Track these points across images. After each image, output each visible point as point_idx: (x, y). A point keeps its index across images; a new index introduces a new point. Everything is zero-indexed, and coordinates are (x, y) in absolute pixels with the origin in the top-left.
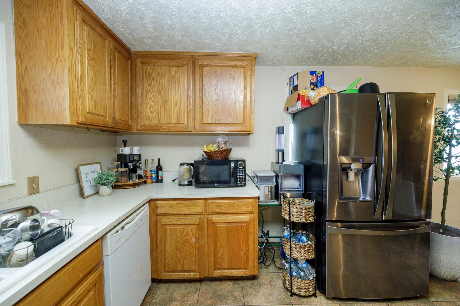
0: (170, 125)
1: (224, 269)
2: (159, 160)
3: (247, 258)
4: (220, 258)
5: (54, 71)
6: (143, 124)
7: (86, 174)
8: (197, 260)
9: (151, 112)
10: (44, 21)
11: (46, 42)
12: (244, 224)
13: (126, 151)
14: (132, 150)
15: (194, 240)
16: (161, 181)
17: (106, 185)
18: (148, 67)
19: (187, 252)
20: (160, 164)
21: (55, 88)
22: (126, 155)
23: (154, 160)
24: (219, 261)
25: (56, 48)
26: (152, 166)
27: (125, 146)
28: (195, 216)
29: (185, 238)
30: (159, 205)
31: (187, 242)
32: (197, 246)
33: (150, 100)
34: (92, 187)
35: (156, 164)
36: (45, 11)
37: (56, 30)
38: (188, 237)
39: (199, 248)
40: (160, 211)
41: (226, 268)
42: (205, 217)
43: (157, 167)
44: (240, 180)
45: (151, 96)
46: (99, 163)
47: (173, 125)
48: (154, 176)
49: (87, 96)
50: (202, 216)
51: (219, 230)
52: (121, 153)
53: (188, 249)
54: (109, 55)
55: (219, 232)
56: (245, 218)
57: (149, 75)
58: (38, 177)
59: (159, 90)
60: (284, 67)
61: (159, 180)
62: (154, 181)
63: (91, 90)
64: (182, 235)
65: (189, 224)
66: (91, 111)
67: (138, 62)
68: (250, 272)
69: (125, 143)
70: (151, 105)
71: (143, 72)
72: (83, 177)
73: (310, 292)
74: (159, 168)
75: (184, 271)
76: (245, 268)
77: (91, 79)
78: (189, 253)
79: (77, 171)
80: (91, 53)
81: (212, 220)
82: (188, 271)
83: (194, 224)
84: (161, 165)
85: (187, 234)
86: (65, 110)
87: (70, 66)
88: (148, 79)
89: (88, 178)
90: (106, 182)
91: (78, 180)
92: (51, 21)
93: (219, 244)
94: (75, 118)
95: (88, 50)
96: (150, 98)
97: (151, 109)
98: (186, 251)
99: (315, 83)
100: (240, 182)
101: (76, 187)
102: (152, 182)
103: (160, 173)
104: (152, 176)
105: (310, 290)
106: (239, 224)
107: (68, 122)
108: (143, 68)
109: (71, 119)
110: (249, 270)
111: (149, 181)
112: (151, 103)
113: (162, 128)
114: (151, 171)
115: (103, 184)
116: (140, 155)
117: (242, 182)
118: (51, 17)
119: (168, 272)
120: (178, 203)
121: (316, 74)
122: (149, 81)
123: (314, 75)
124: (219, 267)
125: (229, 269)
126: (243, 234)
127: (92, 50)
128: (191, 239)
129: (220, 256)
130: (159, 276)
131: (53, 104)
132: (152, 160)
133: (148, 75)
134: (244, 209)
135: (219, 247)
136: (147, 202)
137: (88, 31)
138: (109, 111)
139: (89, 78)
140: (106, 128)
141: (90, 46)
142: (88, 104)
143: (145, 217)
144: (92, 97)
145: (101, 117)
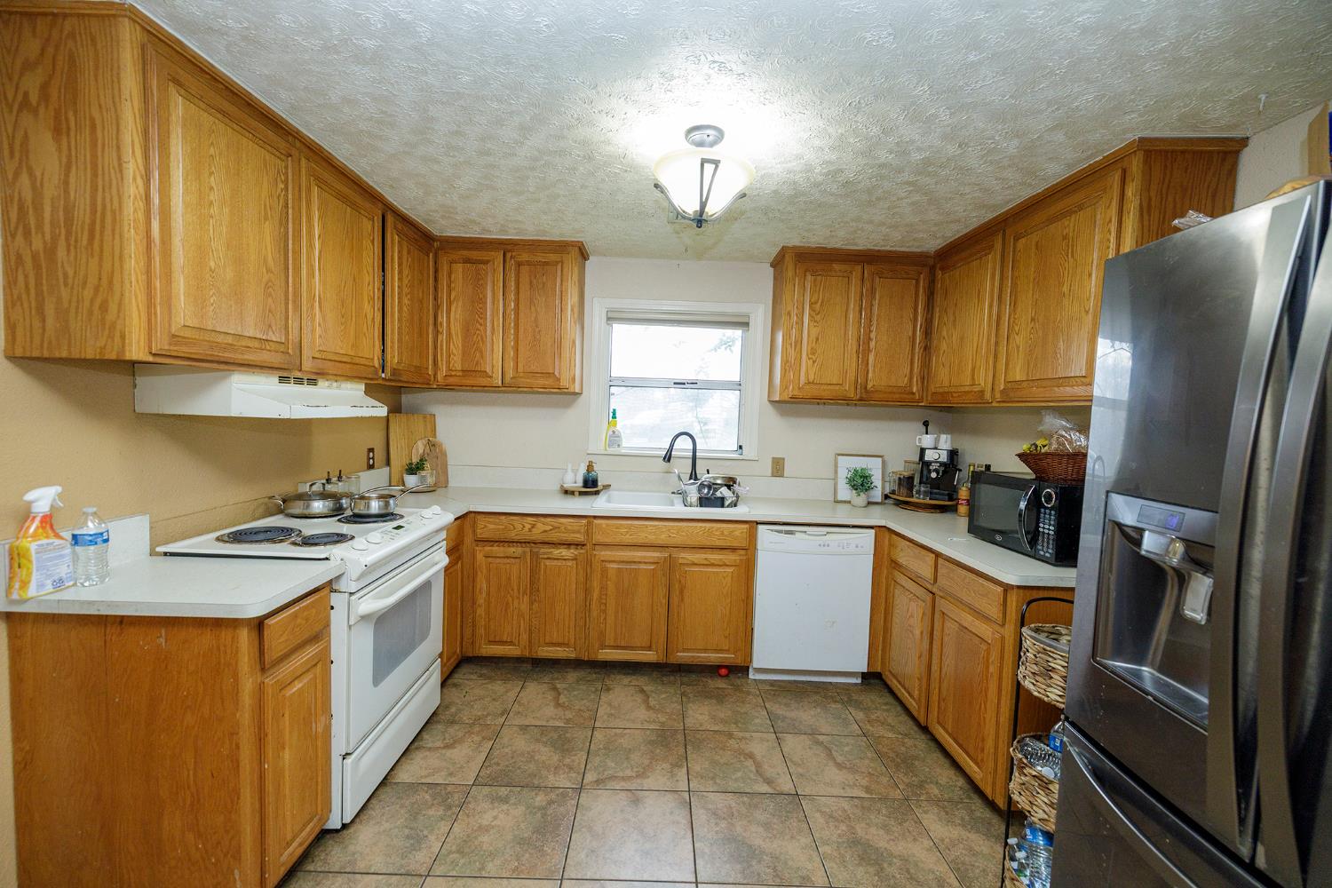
6: (933, 388)
9: (943, 364)
13: (927, 441)
27: (926, 433)
30: (892, 542)
40: (893, 553)
45: (945, 333)
52: (918, 444)
54: (859, 290)
57: (946, 290)
59: (955, 317)
63: (814, 354)
66: (811, 380)
67: (938, 272)
69: (926, 427)
71: (941, 289)
77: (814, 339)
80: (818, 306)
86: (778, 383)
87: (785, 334)
88: (945, 299)
94: (787, 392)
95: (811, 304)
96: (944, 338)
108: (942, 279)
109: (780, 395)
111: (962, 510)
122: (946, 302)
136: (871, 527)
137: (815, 280)
138: (851, 376)
139: (811, 339)
140: (846, 401)
141: (816, 296)
142: (807, 371)
143: (857, 547)
144: (814, 362)
145: (832, 387)
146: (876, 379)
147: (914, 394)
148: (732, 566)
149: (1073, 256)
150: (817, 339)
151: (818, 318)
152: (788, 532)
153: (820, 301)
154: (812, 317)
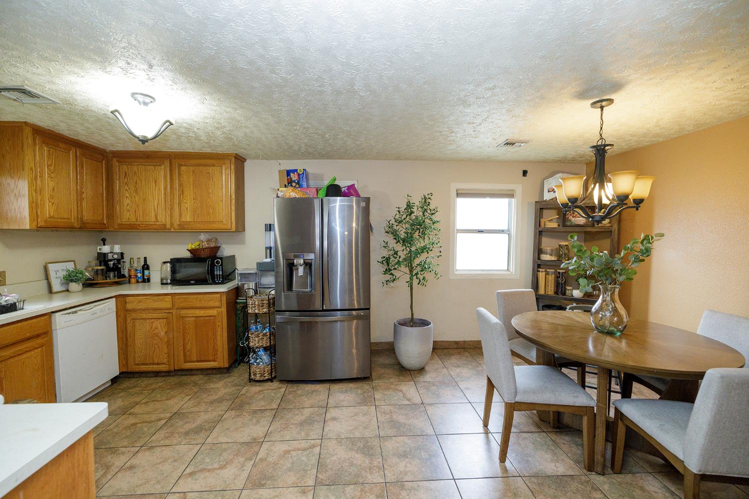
0: (148, 223)
1: (194, 362)
2: (145, 258)
3: (215, 350)
4: (189, 351)
5: (17, 187)
6: (119, 221)
7: (56, 272)
8: (166, 354)
9: (128, 210)
10: (8, 148)
11: (10, 165)
12: (212, 318)
13: (106, 249)
14: (112, 248)
15: (163, 334)
16: (149, 280)
17: (75, 282)
18: (125, 167)
19: (156, 346)
20: (146, 263)
21: (17, 200)
22: (105, 254)
23: (140, 258)
24: (188, 353)
25: (18, 169)
26: (138, 265)
27: (104, 245)
28: (164, 311)
29: (153, 332)
30: (127, 301)
31: (157, 336)
32: (166, 339)
33: (127, 199)
34: (62, 284)
35: (142, 263)
36: (9, 140)
37: (18, 155)
38: (156, 331)
39: (168, 341)
40: (129, 306)
41: (195, 360)
42: (174, 311)
43: (143, 267)
44: (217, 277)
45: (128, 195)
46: (74, 261)
47: (151, 223)
48: (139, 275)
49: (47, 204)
50: (171, 311)
51: (187, 324)
52: (99, 251)
53: (157, 342)
54: (75, 163)
55: (187, 326)
56: (214, 312)
57: (126, 174)
58: (5, 272)
59: (136, 188)
60: (280, 161)
61: (146, 280)
62: (140, 280)
63: (52, 199)
64: (151, 329)
65: (158, 319)
66: (52, 215)
67: (115, 162)
68: (218, 364)
69: (104, 242)
70: (128, 204)
71: (120, 172)
72: (52, 275)
73: (265, 377)
74: (146, 267)
75: (153, 364)
76: (214, 361)
77: (52, 189)
78: (159, 346)
79: (46, 269)
80: (52, 168)
81: (180, 314)
82: (158, 364)
83: (163, 318)
84: (148, 263)
85: (156, 328)
86: (25, 217)
87: (30, 183)
88: (125, 178)
89: (58, 275)
90: (74, 279)
91: (47, 277)
92: (14, 149)
93: (187, 337)
94: (35, 223)
95: (48, 166)
96: (127, 197)
97: (128, 207)
98: (156, 344)
99: (296, 181)
100: (217, 279)
101: (44, 283)
102: (138, 282)
103: (146, 272)
104: (136, 276)
105: (265, 375)
106: (207, 318)
107: (28, 227)
108: (119, 167)
109: (30, 225)
110: (217, 363)
111: (133, 280)
112: (128, 201)
113: (139, 226)
114: (136, 270)
115: (72, 281)
116: (122, 254)
117: (220, 279)
118: (14, 145)
119: (138, 364)
120: (146, 299)
121: (297, 172)
122: (126, 180)
123: (296, 173)
124: (188, 359)
125: (198, 361)
126: (211, 328)
127: (53, 165)
128: (160, 333)
129: (189, 349)
130: (129, 369)
131: (15, 213)
132: (138, 259)
133: (124, 173)
134: (211, 304)
135: (187, 341)
136: (111, 298)
137: (49, 150)
138: (74, 214)
139: (50, 189)
140: (71, 228)
141: (51, 162)
142: (48, 210)
143: (109, 309)
144: (53, 204)
145: (64, 220)
146: (87, 216)
147: (105, 224)
148: (39, 347)
149: (212, 180)
150: (54, 189)
151: (53, 175)
152: (73, 313)
153: (53, 164)
154: (50, 174)
